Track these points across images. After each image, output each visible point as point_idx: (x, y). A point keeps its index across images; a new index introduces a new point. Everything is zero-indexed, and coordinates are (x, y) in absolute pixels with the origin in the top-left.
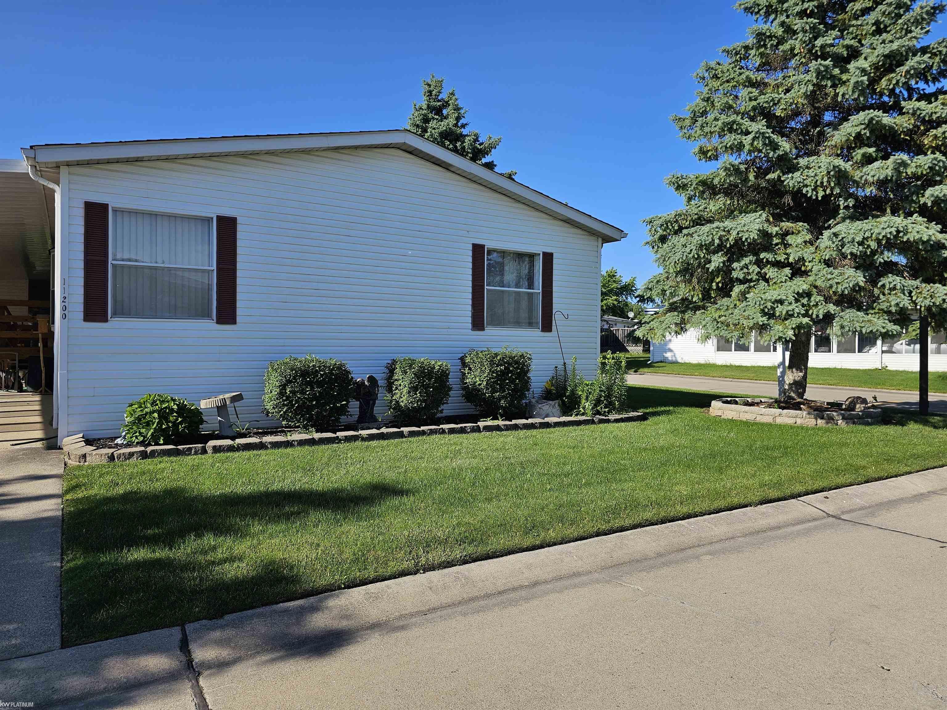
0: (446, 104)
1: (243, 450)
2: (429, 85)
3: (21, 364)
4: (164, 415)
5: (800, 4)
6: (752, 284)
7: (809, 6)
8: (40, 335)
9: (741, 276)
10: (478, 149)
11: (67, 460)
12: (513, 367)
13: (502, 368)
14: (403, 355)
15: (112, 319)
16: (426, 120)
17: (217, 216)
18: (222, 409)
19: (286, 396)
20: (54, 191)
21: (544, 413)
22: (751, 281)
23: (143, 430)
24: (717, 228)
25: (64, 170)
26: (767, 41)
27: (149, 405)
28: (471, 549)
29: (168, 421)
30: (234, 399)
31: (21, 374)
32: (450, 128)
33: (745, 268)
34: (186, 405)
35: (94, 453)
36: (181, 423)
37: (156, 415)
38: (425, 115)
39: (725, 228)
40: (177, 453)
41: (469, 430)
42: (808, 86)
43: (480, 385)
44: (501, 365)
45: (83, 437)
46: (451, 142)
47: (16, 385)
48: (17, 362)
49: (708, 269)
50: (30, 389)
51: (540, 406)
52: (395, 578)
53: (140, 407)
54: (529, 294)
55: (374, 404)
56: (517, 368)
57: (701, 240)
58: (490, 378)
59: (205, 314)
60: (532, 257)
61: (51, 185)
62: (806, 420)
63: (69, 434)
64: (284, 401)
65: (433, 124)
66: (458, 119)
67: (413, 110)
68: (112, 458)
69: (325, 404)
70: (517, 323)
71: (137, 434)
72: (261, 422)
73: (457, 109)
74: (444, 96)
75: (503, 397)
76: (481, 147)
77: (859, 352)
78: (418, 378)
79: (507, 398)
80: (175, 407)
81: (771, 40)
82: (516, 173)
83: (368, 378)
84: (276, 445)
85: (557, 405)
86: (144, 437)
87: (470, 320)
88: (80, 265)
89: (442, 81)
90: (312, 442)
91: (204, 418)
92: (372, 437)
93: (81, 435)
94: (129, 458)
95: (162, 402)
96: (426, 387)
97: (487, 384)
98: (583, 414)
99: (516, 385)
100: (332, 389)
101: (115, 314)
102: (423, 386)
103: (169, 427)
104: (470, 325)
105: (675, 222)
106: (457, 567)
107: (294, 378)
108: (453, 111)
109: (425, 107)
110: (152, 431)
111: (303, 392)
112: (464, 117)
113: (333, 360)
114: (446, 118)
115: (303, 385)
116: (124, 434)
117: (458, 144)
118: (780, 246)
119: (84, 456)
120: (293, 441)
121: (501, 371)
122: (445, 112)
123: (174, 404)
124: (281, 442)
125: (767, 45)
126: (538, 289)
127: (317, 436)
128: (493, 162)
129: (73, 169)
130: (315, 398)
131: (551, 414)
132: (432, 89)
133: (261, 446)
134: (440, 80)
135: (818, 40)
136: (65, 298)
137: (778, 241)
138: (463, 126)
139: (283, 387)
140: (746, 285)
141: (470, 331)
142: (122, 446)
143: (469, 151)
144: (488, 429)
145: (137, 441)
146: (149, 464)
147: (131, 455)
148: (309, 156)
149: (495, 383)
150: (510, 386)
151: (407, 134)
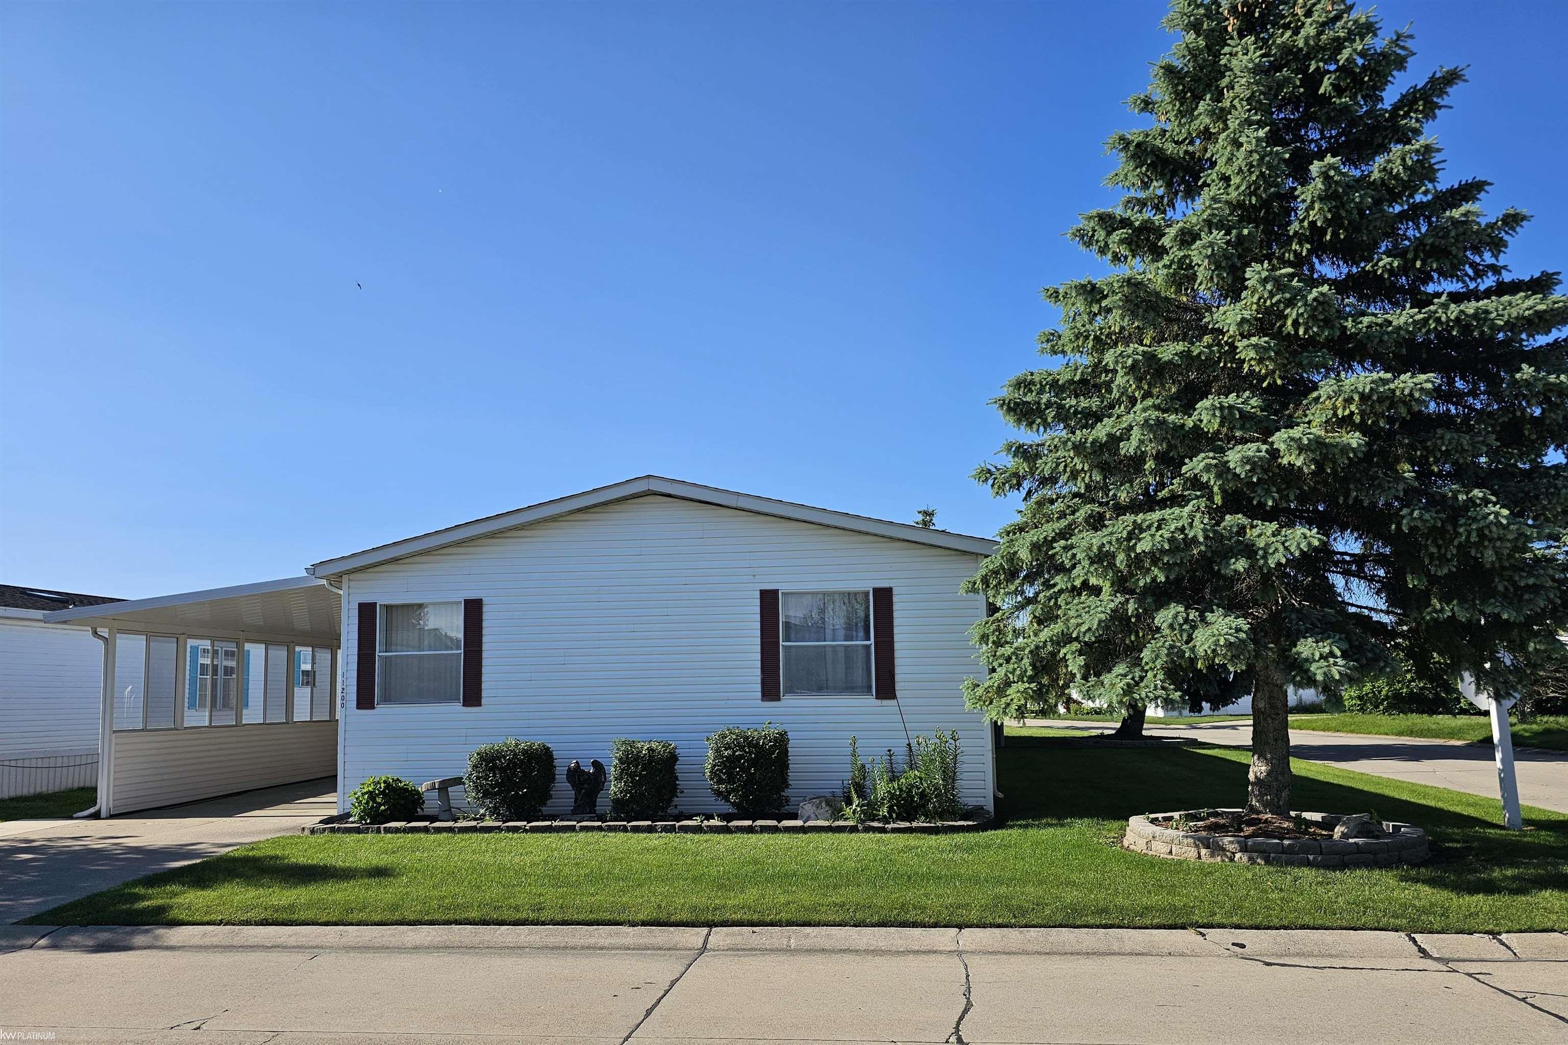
15: (377, 706)
17: (465, 600)
18: (442, 791)
20: (341, 596)
25: (345, 578)
34: (404, 788)
41: (659, 830)
59: (452, 699)
60: (858, 595)
61: (339, 592)
70: (849, 688)
75: (733, 790)
83: (590, 762)
87: (759, 687)
88: (355, 659)
92: (534, 830)
96: (632, 775)
104: (759, 694)
113: (537, 741)
126: (871, 640)
129: (352, 576)
131: (812, 816)
136: (343, 689)
141: (760, 701)
144: (684, 829)
148: (556, 524)
149: (721, 770)
150: (741, 776)
151: (651, 480)
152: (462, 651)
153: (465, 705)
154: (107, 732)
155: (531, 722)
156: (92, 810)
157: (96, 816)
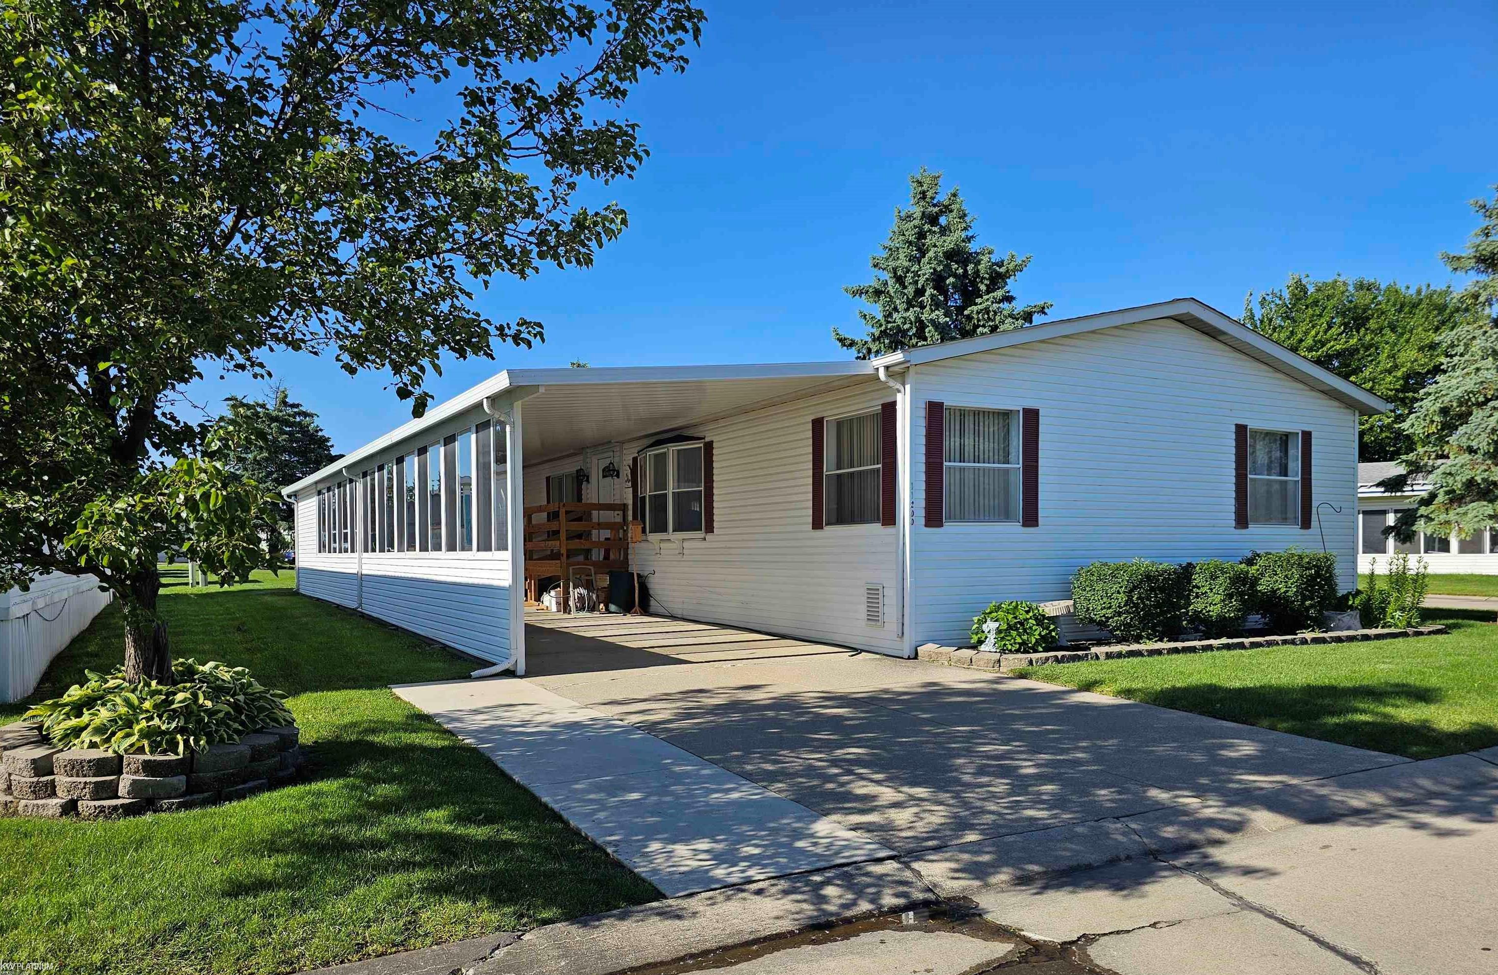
0: (946, 209)
2: (920, 184)
4: (1038, 622)
15: (946, 524)
16: (922, 234)
17: (1023, 409)
21: (1345, 625)
25: (912, 369)
29: (1044, 628)
37: (1032, 622)
38: (919, 227)
46: (959, 265)
51: (1339, 617)
59: (1011, 517)
61: (899, 387)
63: (918, 643)
65: (932, 240)
67: (896, 220)
73: (963, 216)
74: (943, 198)
76: (1002, 269)
77: (1492, 551)
85: (1358, 616)
87: (1234, 516)
88: (923, 468)
89: (938, 178)
98: (1390, 626)
101: (950, 518)
104: (1234, 522)
108: (954, 219)
109: (918, 215)
112: (971, 227)
114: (948, 230)
121: (1311, 575)
122: (943, 220)
126: (1296, 477)
132: (925, 188)
134: (935, 176)
136: (913, 503)
138: (972, 239)
141: (1236, 529)
143: (983, 276)
148: (1096, 336)
151: (1192, 303)
152: (1021, 465)
153: (1025, 525)
156: (505, 665)
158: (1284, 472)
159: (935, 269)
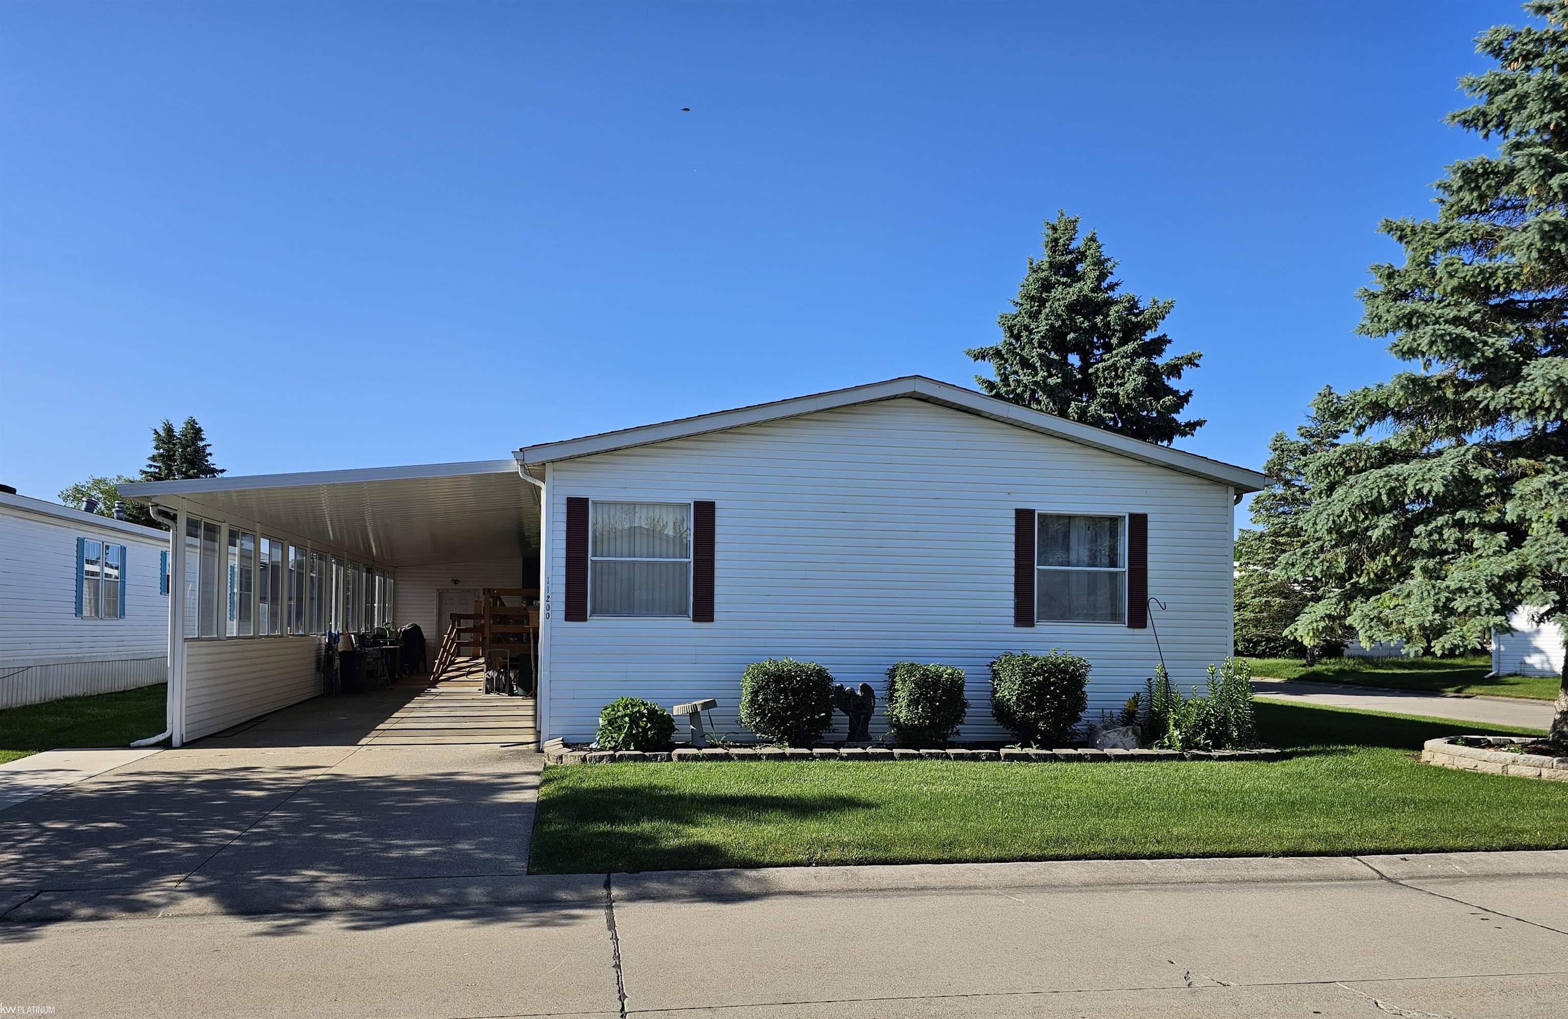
0: (1082, 257)
1: (707, 761)
2: (1055, 230)
3: (512, 663)
4: (634, 719)
5: (1538, 116)
6: (1446, 558)
7: (1551, 119)
8: (531, 630)
9: (1425, 546)
10: (1132, 323)
11: (547, 761)
12: (1057, 677)
13: (1041, 678)
14: (910, 659)
15: (591, 618)
16: (1047, 286)
17: (695, 502)
18: (694, 715)
19: (758, 705)
20: (540, 488)
21: (1111, 743)
22: (1446, 552)
23: (615, 735)
24: (1387, 475)
25: (549, 467)
26: (1481, 181)
27: (621, 709)
28: (869, 853)
29: (638, 726)
30: (706, 706)
31: (512, 675)
32: (1085, 296)
33: (1436, 532)
34: (657, 711)
35: (569, 754)
36: (650, 729)
37: (627, 719)
38: (1046, 279)
39: (1399, 475)
40: (644, 759)
41: (984, 758)
42: (1531, 252)
43: (1009, 700)
44: (1039, 675)
45: (562, 740)
46: (1086, 317)
47: (507, 689)
48: (508, 661)
49: (1370, 537)
50: (520, 691)
51: (1104, 732)
52: (788, 866)
53: (613, 710)
54: (1111, 573)
55: (868, 719)
56: (1064, 679)
57: (1360, 496)
58: (1022, 691)
59: (683, 613)
60: (1114, 521)
61: (538, 483)
62: (1559, 772)
63: (551, 737)
64: (756, 709)
65: (1056, 293)
66: (1102, 277)
67: (1028, 272)
68: (584, 759)
69: (803, 715)
70: (1091, 615)
71: (610, 739)
72: (740, 735)
73: (1099, 263)
74: (1078, 243)
75: (1042, 718)
76: (1139, 319)
78: (920, 688)
79: (1048, 719)
80: (645, 711)
81: (1488, 179)
82: (1200, 356)
83: (861, 687)
84: (742, 757)
85: (1130, 733)
86: (616, 742)
87: (1012, 612)
88: (563, 562)
89: (1076, 221)
90: (782, 757)
91: (676, 727)
92: (851, 757)
93: (561, 739)
94: (599, 762)
95: (633, 706)
96: (931, 701)
97: (1017, 699)
98: (1169, 747)
99: (1061, 702)
100: (810, 698)
101: (594, 612)
102: (927, 698)
103: (638, 732)
104: (1013, 619)
105: (1339, 464)
106: (852, 867)
107: (767, 684)
108: (1091, 267)
109: (1046, 265)
110: (623, 735)
111: (776, 700)
112: (1111, 273)
113: (810, 663)
114: (1079, 279)
115: (777, 692)
116: (598, 738)
117: (1098, 319)
118: (1493, 498)
119: (561, 757)
120: (762, 754)
121: (1039, 682)
122: (1079, 268)
123: (645, 708)
124: (748, 755)
125: (1481, 186)
126: (1124, 567)
127: (789, 751)
128: (1165, 335)
129: (557, 466)
130: (790, 707)
131: (1120, 744)
132: (1058, 234)
133: (728, 757)
134: (1073, 219)
135: (1554, 178)
136: (548, 597)
137: (1490, 491)
138: (1112, 287)
139: (755, 694)
140: (1437, 559)
141: (1012, 627)
142: (596, 750)
143: (1117, 327)
144: (1010, 757)
145: (609, 745)
146: (615, 767)
147: (601, 758)
148: (798, 422)
149: (1030, 698)
150: (1052, 703)
151: (918, 381)
152: (691, 559)
153: (696, 619)
154: (179, 641)
155: (768, 640)
156: (160, 737)
157: (167, 745)
158: (1113, 564)
159: (1052, 326)
